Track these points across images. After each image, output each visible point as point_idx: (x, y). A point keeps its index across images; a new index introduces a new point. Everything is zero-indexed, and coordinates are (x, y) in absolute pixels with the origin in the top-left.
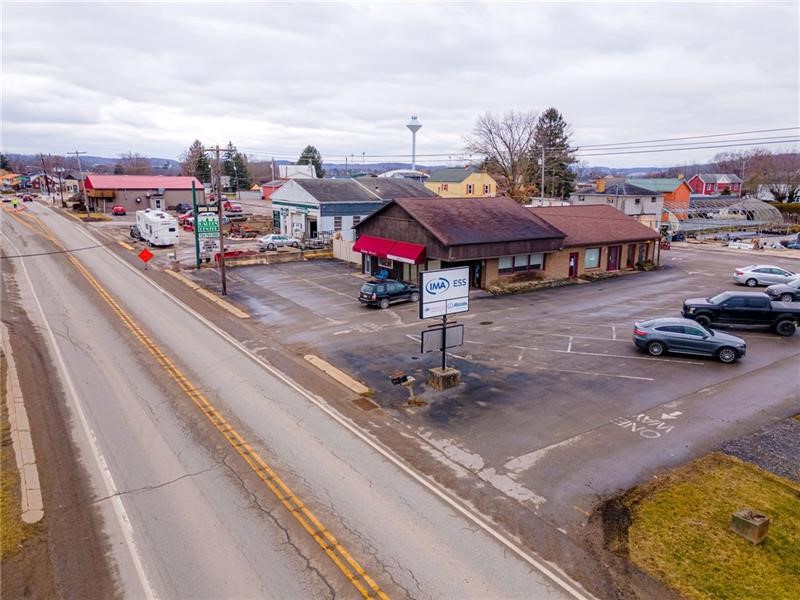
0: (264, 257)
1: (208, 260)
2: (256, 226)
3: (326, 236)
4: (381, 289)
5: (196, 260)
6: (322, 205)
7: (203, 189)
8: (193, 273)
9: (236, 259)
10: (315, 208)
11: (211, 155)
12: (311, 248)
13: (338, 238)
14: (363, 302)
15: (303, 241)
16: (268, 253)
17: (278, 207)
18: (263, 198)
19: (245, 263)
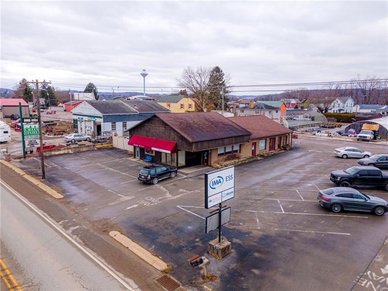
0: (70, 149)
1: (31, 152)
2: (62, 128)
3: (108, 134)
4: (153, 172)
5: (22, 152)
6: (104, 116)
7: (28, 106)
8: (21, 162)
9: (51, 151)
10: (100, 117)
11: (32, 86)
12: (99, 142)
13: (115, 136)
14: (141, 180)
15: (93, 137)
16: (72, 146)
17: (76, 117)
18: (65, 111)
19: (57, 153)
